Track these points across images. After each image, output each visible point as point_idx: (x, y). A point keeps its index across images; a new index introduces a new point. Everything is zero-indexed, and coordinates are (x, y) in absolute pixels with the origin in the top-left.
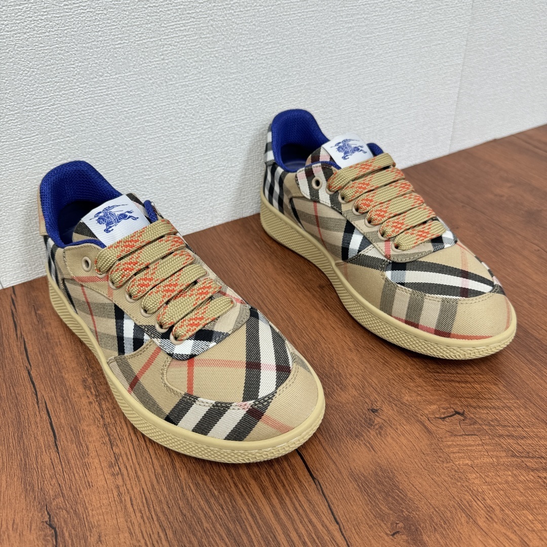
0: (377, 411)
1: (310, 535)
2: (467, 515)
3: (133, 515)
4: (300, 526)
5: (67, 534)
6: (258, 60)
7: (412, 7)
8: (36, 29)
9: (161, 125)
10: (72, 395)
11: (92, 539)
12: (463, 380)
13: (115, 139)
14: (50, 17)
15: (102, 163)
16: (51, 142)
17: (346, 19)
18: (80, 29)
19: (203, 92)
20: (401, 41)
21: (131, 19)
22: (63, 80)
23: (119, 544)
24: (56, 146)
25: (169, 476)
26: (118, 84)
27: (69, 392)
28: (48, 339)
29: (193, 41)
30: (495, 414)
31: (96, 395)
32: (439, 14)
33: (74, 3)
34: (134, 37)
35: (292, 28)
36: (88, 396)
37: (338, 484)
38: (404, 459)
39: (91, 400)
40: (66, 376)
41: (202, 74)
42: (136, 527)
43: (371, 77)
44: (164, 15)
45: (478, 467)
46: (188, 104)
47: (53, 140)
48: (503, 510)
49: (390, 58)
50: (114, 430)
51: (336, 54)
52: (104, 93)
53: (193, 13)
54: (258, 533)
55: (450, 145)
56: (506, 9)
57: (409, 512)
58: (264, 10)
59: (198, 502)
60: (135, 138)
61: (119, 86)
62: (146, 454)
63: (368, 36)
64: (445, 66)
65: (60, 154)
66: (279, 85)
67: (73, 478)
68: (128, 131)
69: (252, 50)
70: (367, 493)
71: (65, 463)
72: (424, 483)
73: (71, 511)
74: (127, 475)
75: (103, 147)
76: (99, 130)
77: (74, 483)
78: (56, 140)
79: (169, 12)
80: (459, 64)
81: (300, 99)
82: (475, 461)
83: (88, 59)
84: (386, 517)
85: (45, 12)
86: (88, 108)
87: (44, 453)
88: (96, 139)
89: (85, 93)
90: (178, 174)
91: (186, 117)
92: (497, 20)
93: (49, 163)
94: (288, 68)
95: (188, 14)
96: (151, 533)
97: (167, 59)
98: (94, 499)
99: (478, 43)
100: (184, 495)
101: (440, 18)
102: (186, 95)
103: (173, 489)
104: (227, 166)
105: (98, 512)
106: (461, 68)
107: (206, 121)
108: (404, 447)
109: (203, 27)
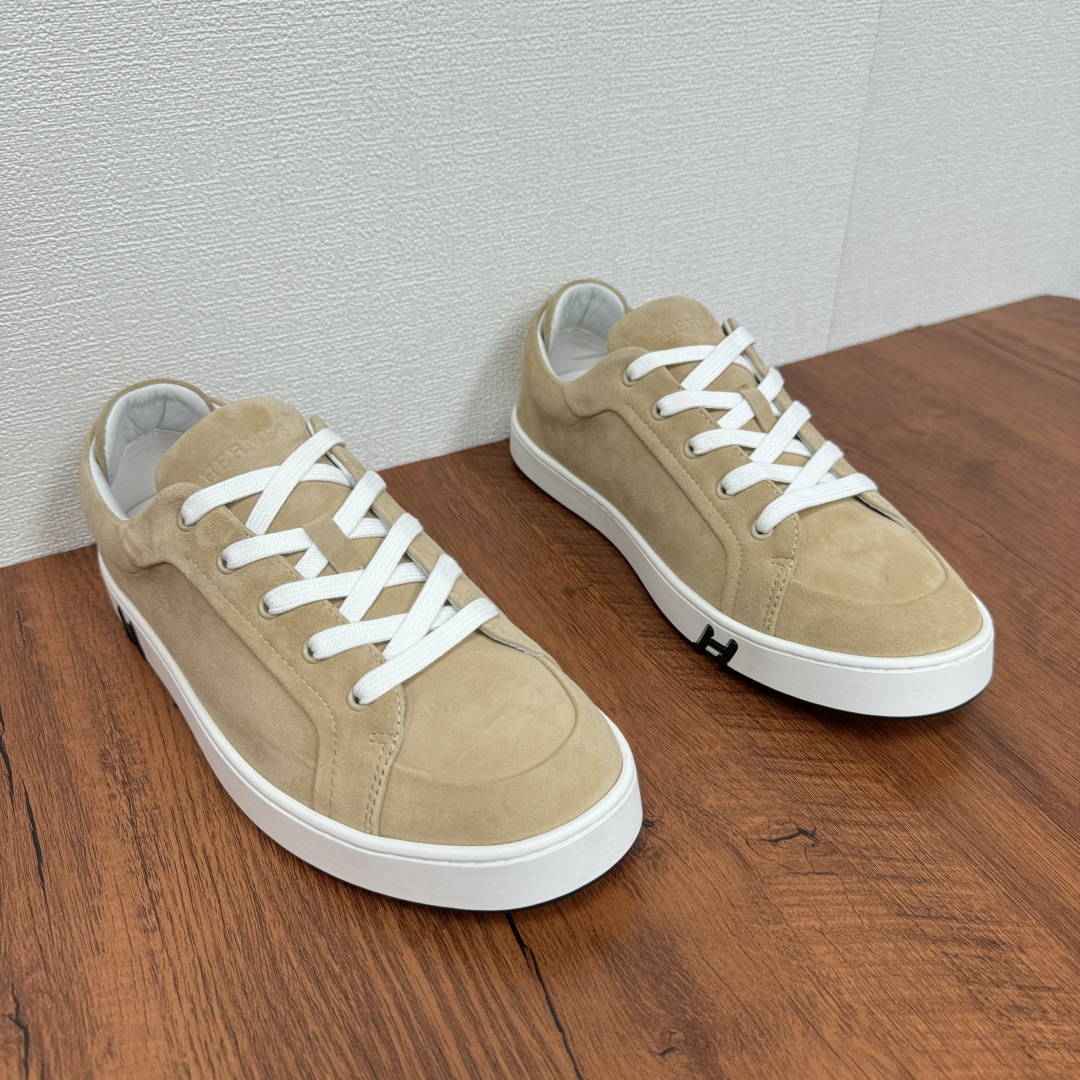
0: (652, 823)
1: (506, 1050)
2: (805, 1021)
3: (176, 1005)
4: (490, 1033)
5: (47, 1040)
6: (458, 164)
7: (753, 76)
8: (36, 92)
9: (270, 279)
10: (79, 781)
11: (95, 1049)
12: (818, 771)
13: (182, 303)
14: (62, 71)
15: (154, 347)
16: (58, 304)
17: (629, 95)
18: (118, 96)
19: (352, 220)
20: (733, 138)
21: (217, 81)
22: (83, 189)
23: (146, 1059)
24: (66, 312)
25: (250, 936)
26: (189, 199)
27: (73, 775)
28: (40, 675)
29: (334, 126)
30: (873, 836)
31: (124, 783)
32: (806, 90)
33: (109, 49)
34: (222, 113)
35: (524, 107)
36: (108, 785)
37: (567, 958)
38: (695, 915)
39: (114, 791)
40: (70, 745)
41: (351, 188)
42: (181, 1029)
43: (675, 203)
44: (280, 76)
45: (832, 933)
46: (323, 241)
47: (62, 300)
48: (872, 1013)
49: (712, 169)
50: (154, 848)
51: (608, 160)
52: (162, 216)
53: (336, 74)
54: (410, 1044)
55: (829, 336)
56: (935, 87)
57: (696, 1013)
58: (472, 73)
59: (302, 985)
60: (220, 301)
61: (191, 204)
62: (210, 894)
63: (670, 126)
64: (818, 187)
65: (75, 328)
66: (498, 214)
67: (68, 935)
68: (207, 287)
69: (446, 145)
70: (621, 976)
71: (55, 907)
72: (730, 961)
73: (60, 996)
74: (171, 932)
75: (157, 316)
76: (150, 285)
77: (69, 945)
78: (66, 300)
79: (289, 71)
80: (845, 185)
81: (538, 241)
82: (829, 922)
83: (133, 151)
84: (652, 1020)
85: (53, 62)
86: (130, 243)
87: (17, 888)
88: (143, 301)
89: (126, 214)
90: (301, 371)
91: (320, 265)
92: (918, 106)
93: (52, 344)
94: (516, 182)
95: (326, 74)
96: (208, 1040)
97: (284, 158)
98: (104, 974)
99: (881, 147)
100: (276, 971)
101: (808, 99)
102: (319, 225)
103: (257, 959)
104: (396, 360)
105: (110, 999)
106: (850, 193)
107: (358, 274)
108: (697, 892)
109: (353, 100)
